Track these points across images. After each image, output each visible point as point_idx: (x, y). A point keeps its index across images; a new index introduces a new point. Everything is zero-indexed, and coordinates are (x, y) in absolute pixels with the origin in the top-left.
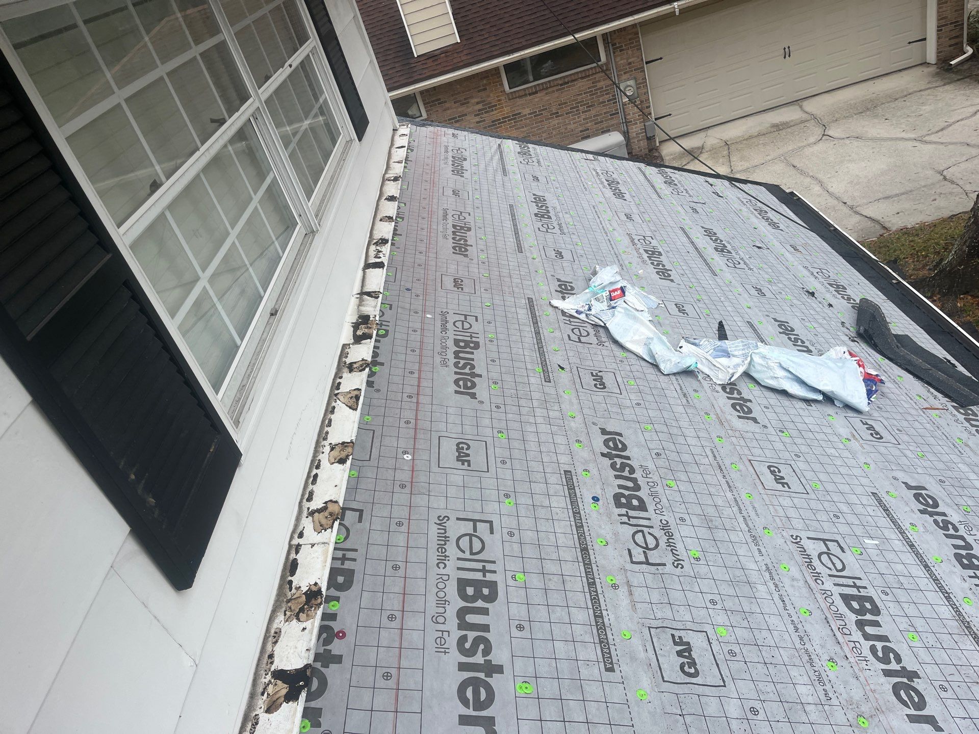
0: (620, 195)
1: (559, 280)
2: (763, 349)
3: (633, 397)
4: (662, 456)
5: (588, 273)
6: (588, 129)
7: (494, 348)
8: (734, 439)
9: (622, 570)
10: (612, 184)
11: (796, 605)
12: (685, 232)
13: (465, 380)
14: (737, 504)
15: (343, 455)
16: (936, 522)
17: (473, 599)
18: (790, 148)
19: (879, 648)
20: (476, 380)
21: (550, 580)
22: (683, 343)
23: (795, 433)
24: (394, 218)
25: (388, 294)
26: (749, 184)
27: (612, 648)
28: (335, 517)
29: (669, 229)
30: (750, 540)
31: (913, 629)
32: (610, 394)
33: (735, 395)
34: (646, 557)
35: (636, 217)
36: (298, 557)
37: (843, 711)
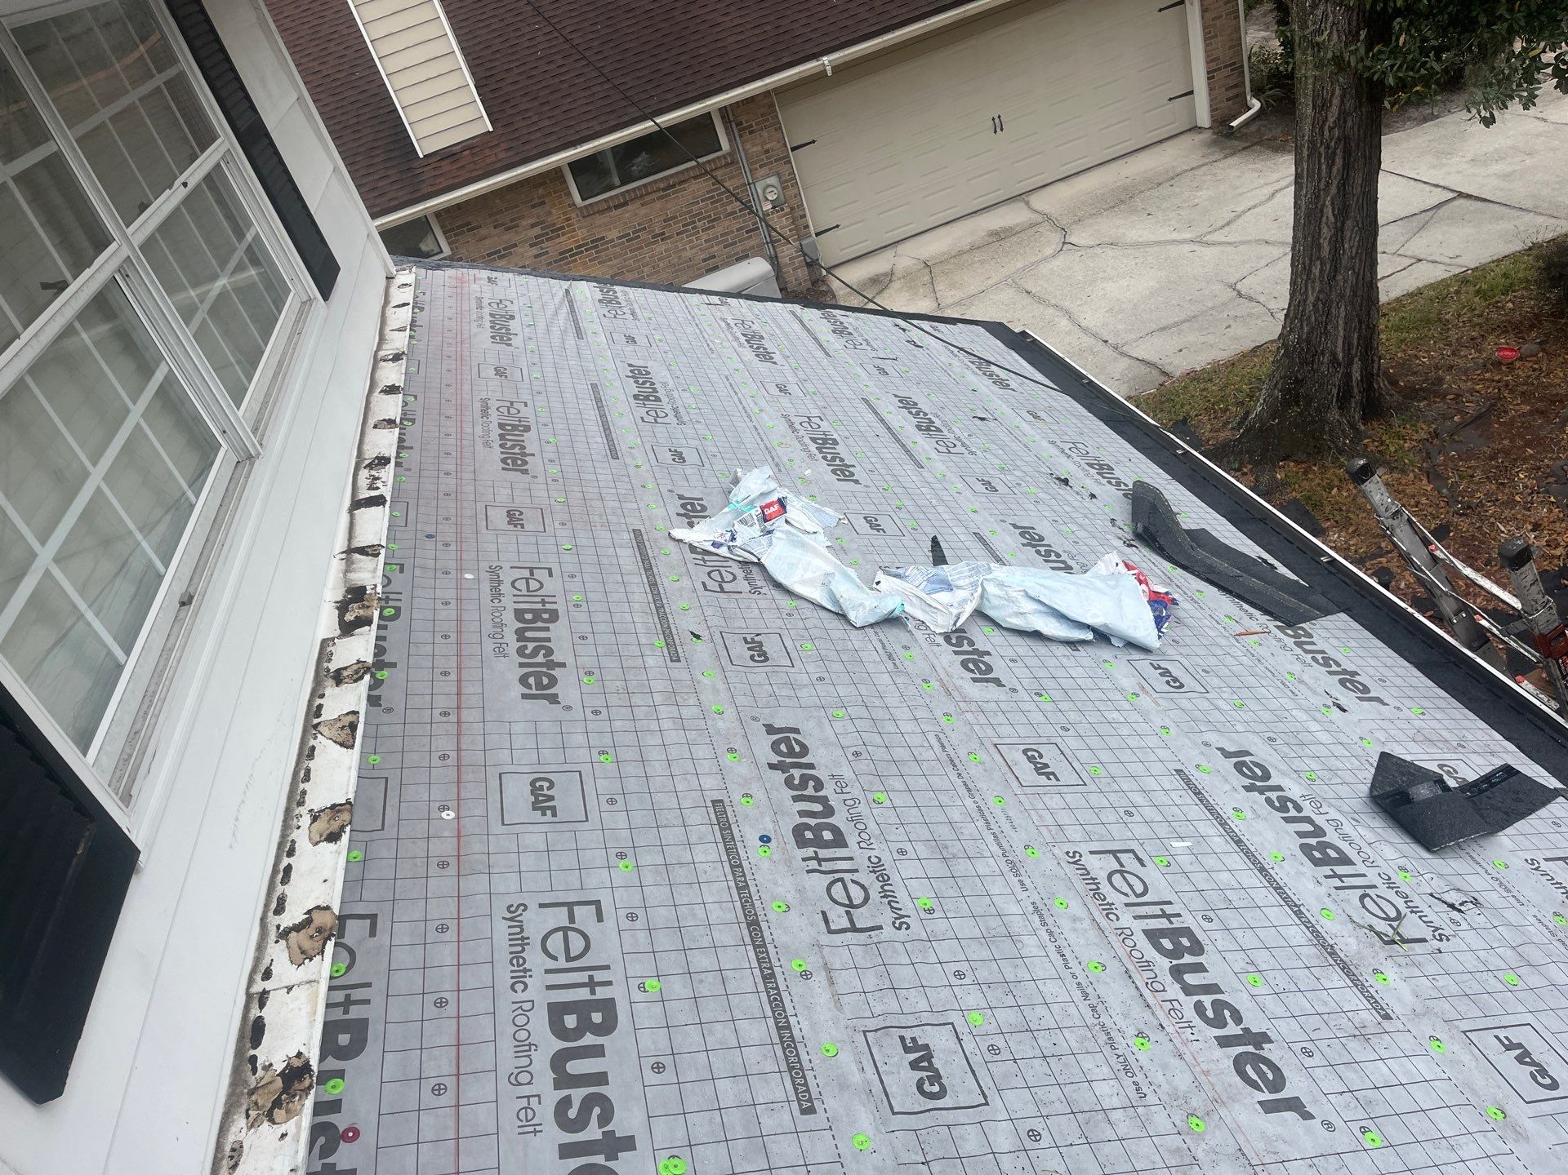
0: (765, 356)
1: (681, 497)
2: (999, 572)
3: (812, 668)
4: (863, 756)
5: (726, 481)
6: (714, 257)
7: (584, 617)
8: (969, 716)
10: (753, 339)
11: (1082, 959)
12: (870, 405)
13: (538, 676)
14: (983, 816)
15: (335, 826)
16: (1269, 801)
17: (578, 1033)
18: (1019, 265)
19: (1208, 1005)
20: (556, 672)
21: (701, 981)
22: (880, 576)
23: (1057, 695)
24: (398, 421)
25: (395, 547)
26: (960, 325)
27: (809, 1075)
28: (326, 934)
29: (845, 403)
30: (1006, 869)
31: (1253, 968)
32: (776, 668)
33: (966, 647)
34: (851, 921)
35: (793, 389)
36: (265, 1013)
37: (1166, 1112)
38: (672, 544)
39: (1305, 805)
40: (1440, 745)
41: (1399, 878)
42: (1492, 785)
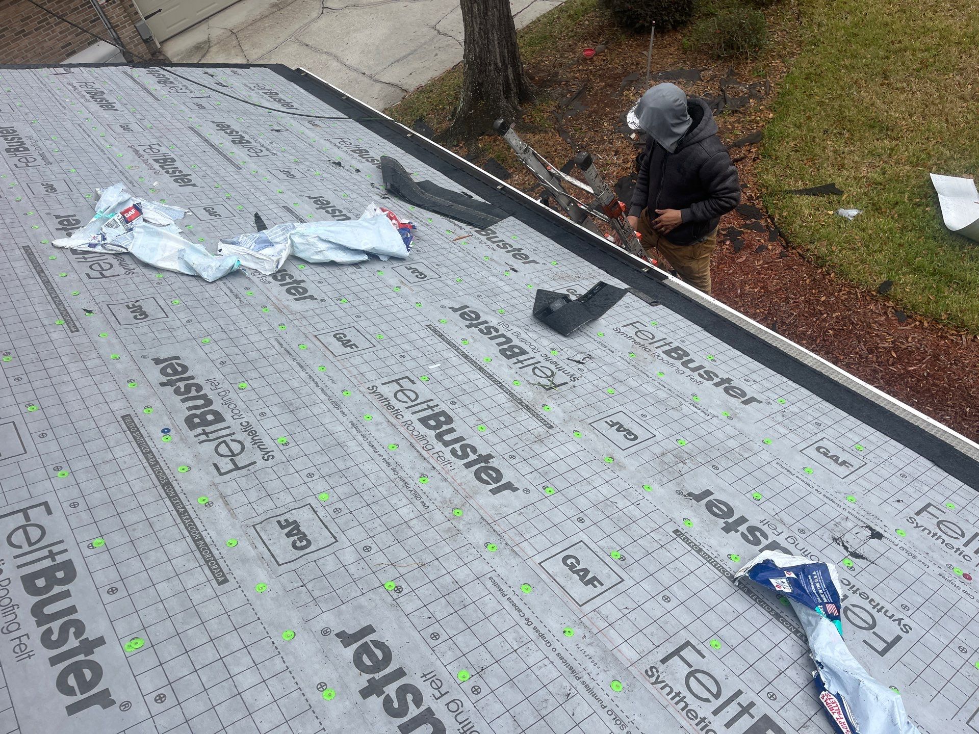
0: (108, 106)
1: (57, 217)
2: (300, 228)
3: (182, 315)
4: (227, 363)
5: (91, 199)
8: (296, 322)
9: (213, 486)
10: (95, 95)
11: (384, 445)
12: (195, 131)
14: (313, 380)
16: (481, 331)
17: (48, 588)
18: (297, 27)
19: (458, 449)
22: (221, 245)
23: (350, 297)
26: (252, 68)
27: (221, 562)
29: (176, 132)
30: (331, 407)
31: (481, 422)
33: (288, 280)
34: (235, 464)
37: (440, 512)
38: (56, 252)
39: (500, 328)
40: (567, 279)
41: (551, 354)
42: (594, 294)
